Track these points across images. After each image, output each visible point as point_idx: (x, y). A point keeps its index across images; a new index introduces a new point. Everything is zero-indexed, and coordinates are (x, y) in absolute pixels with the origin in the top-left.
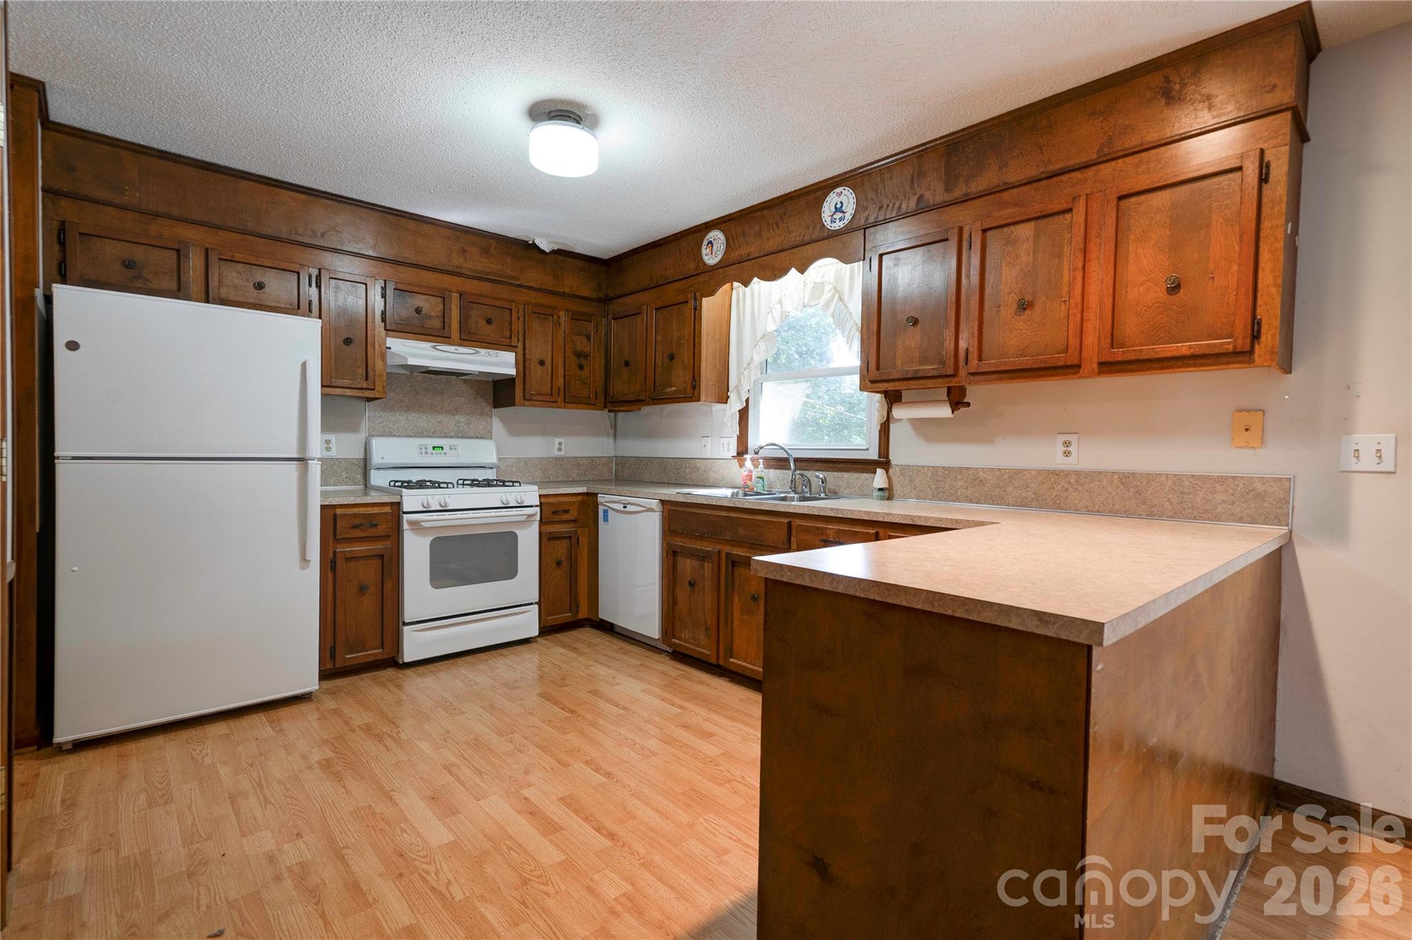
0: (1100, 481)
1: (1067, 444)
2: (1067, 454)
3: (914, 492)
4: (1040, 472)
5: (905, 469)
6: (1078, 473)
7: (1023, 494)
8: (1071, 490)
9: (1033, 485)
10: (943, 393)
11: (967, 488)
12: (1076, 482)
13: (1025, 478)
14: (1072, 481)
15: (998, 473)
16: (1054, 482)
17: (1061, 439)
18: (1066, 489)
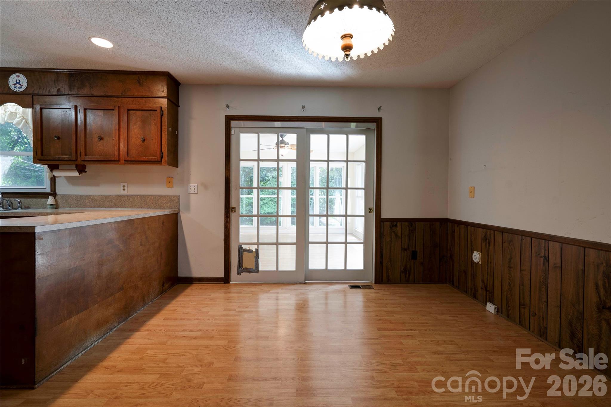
0: (134, 198)
1: (124, 186)
2: (124, 190)
3: (68, 205)
4: (116, 196)
5: (63, 196)
6: (128, 196)
7: (111, 204)
8: (126, 201)
9: (114, 200)
10: (74, 167)
11: (90, 203)
12: (127, 199)
13: (111, 198)
14: (126, 199)
15: (101, 197)
16: (120, 199)
17: (122, 185)
18: (124, 202)
